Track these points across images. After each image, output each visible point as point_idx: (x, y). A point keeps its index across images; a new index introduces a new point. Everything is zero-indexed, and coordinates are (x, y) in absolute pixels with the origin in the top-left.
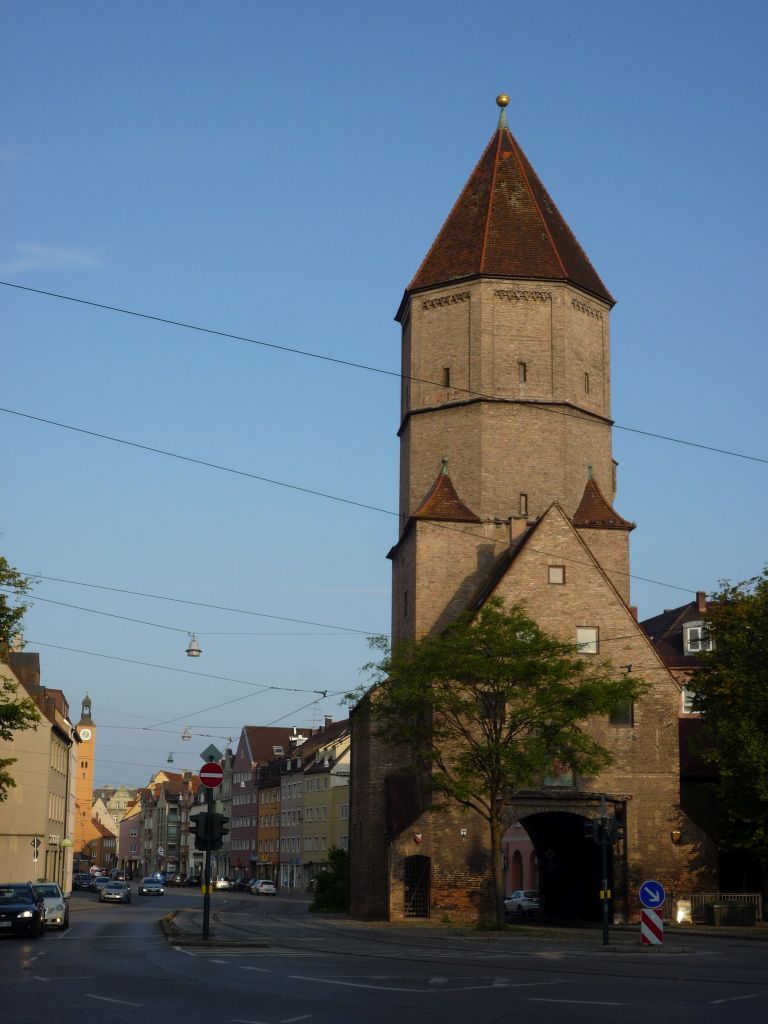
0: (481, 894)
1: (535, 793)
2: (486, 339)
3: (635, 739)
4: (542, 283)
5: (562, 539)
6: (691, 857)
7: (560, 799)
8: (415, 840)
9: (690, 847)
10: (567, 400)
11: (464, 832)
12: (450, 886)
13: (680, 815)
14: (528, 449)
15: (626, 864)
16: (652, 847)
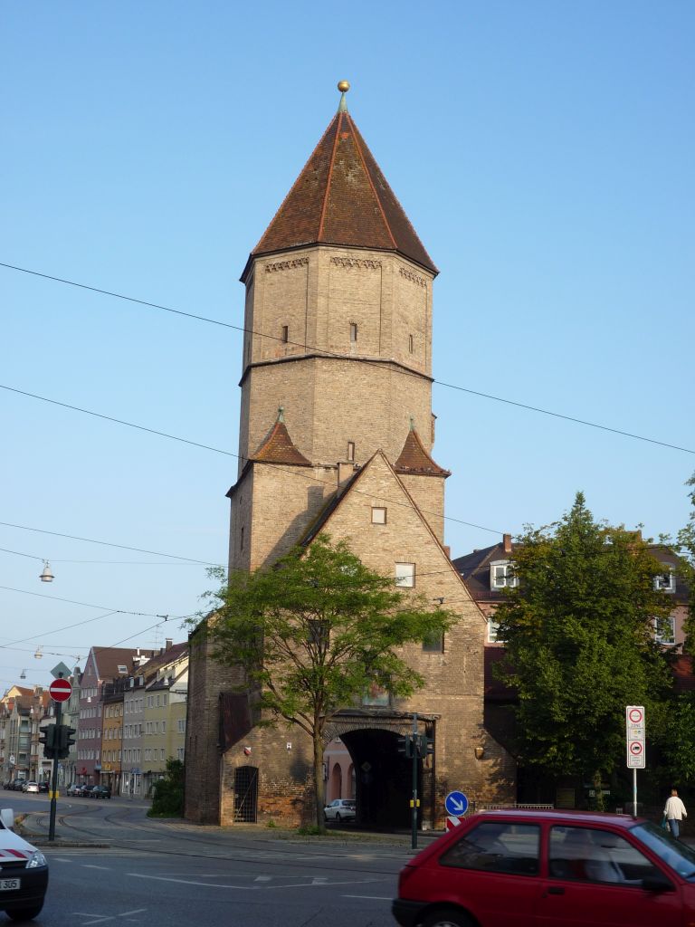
0: (303, 802)
1: (355, 711)
2: (321, 301)
3: (445, 664)
4: (373, 253)
5: (384, 483)
6: (492, 771)
7: (376, 717)
8: (245, 752)
9: (491, 762)
10: (393, 359)
11: (289, 745)
12: (276, 794)
13: (483, 733)
14: (356, 402)
15: (434, 776)
16: (457, 762)
